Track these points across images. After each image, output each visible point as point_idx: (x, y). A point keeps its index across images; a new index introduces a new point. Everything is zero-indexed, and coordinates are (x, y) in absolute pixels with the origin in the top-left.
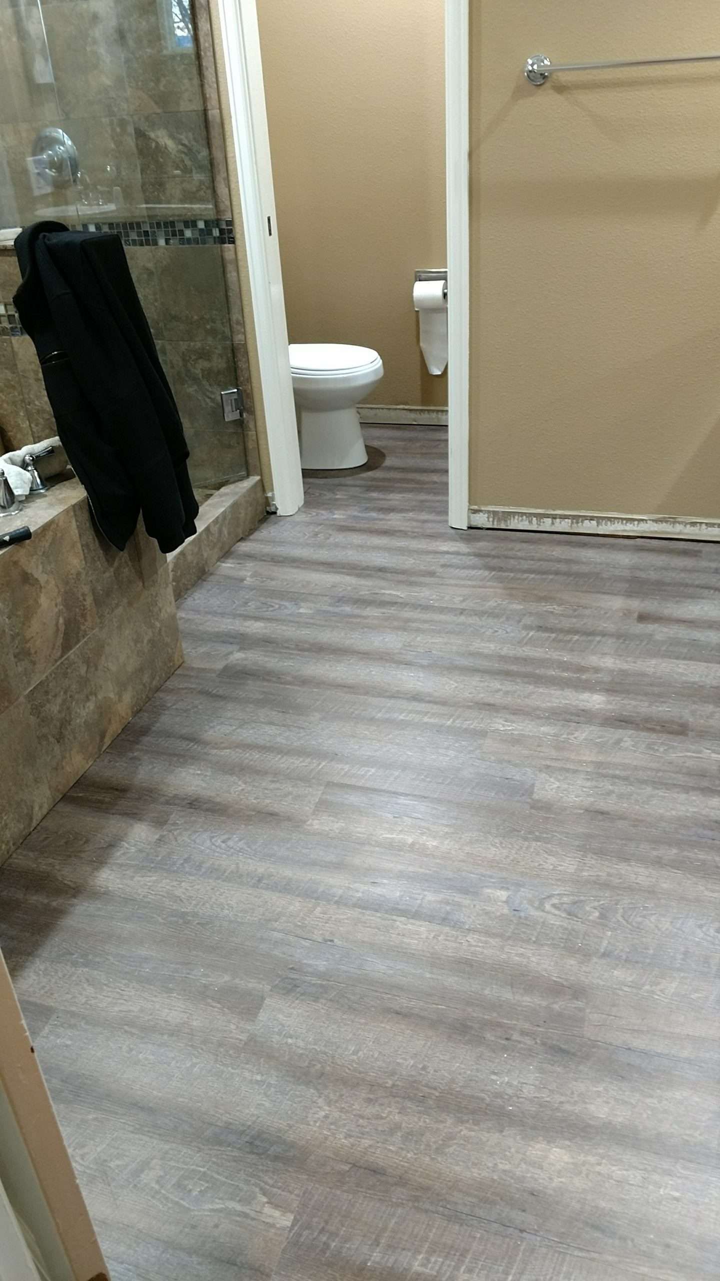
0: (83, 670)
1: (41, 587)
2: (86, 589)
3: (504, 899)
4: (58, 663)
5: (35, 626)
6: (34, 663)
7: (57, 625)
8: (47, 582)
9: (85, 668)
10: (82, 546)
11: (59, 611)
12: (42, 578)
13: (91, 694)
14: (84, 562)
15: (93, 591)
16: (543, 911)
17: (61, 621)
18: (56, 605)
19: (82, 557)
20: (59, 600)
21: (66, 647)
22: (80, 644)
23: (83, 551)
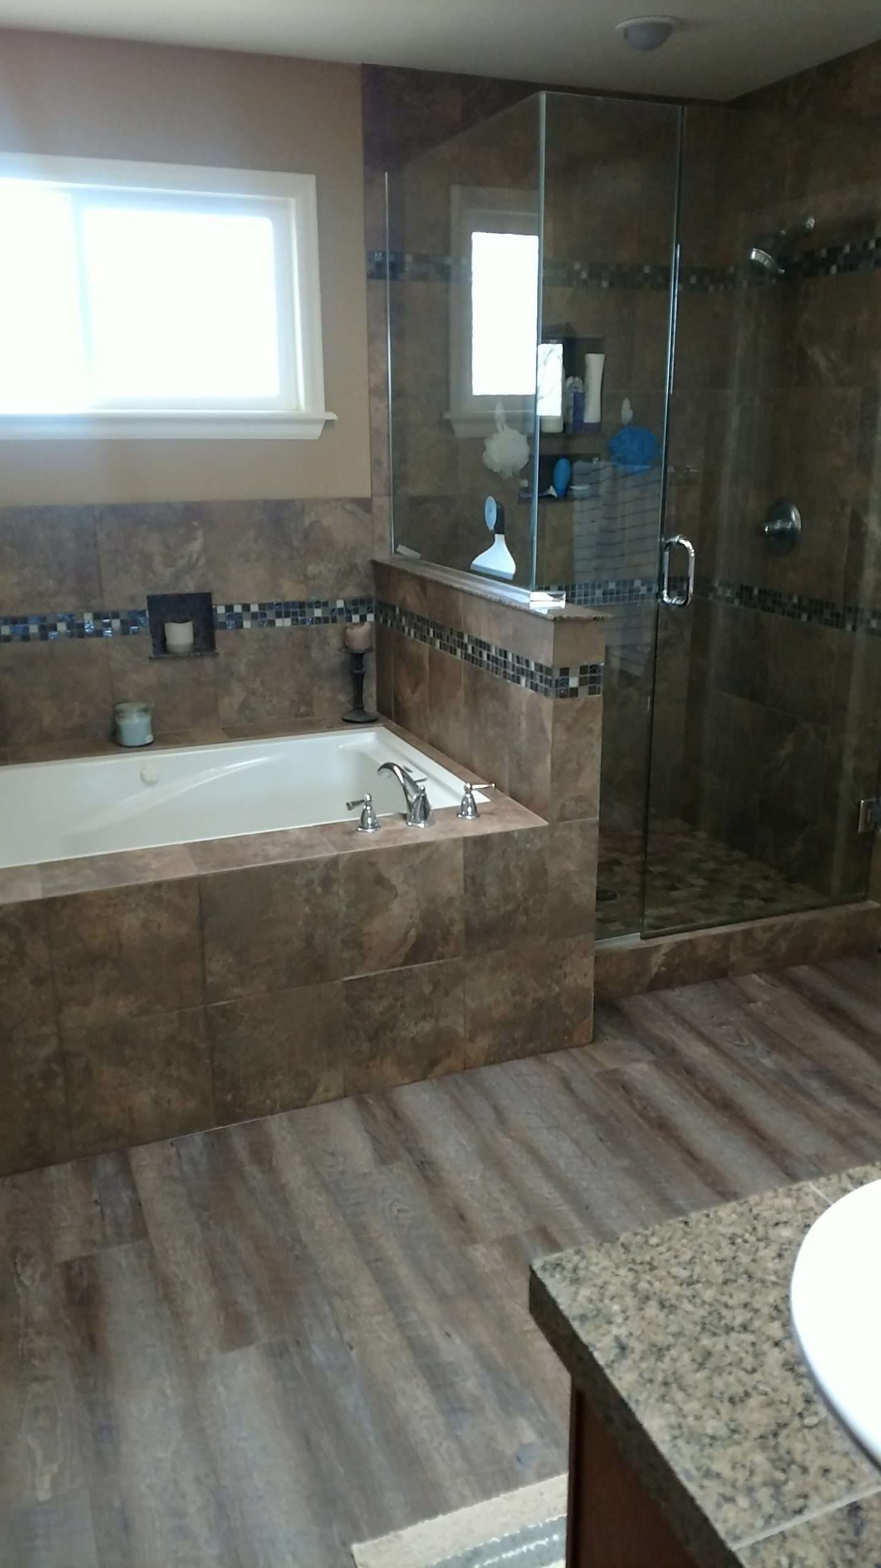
0: (427, 989)
1: (396, 895)
2: (457, 916)
4: (396, 969)
5: (377, 925)
6: (364, 957)
7: (407, 934)
8: (406, 892)
9: (431, 988)
10: (465, 876)
11: (414, 923)
12: (401, 888)
13: (431, 1016)
14: (462, 892)
15: (467, 921)
17: (413, 933)
18: (411, 917)
19: (462, 886)
20: (417, 914)
21: (412, 957)
22: (432, 963)
23: (465, 881)
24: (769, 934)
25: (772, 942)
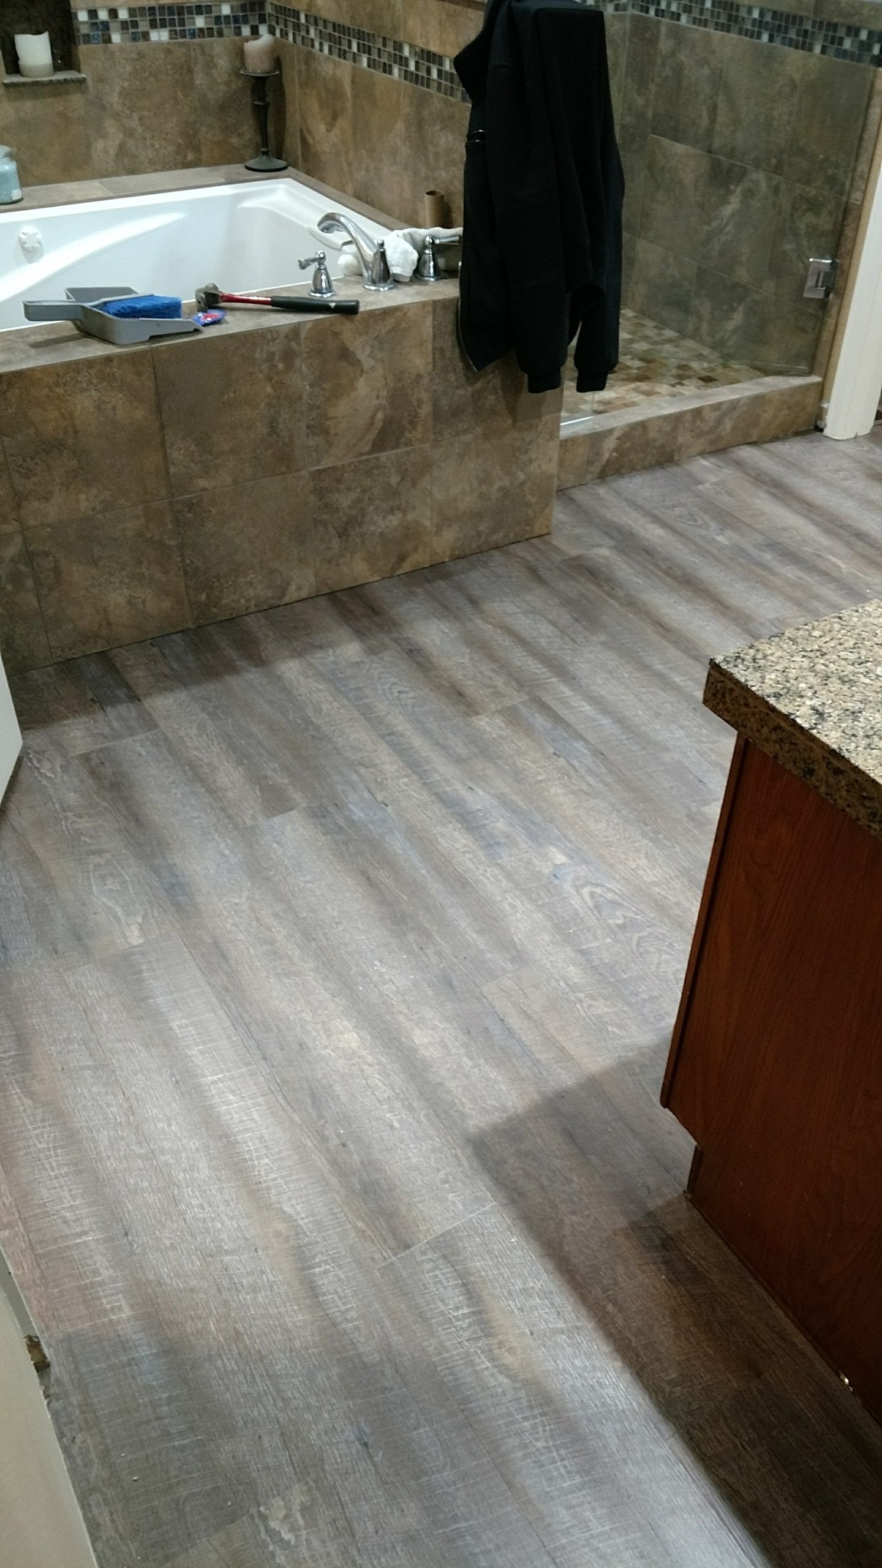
0: (395, 480)
1: (362, 371)
2: (425, 396)
3: (558, 863)
4: (363, 458)
5: (341, 408)
6: (331, 444)
7: (373, 417)
8: (372, 368)
9: (398, 479)
10: (434, 349)
11: (380, 405)
12: (367, 363)
13: (399, 508)
14: (431, 367)
15: (435, 403)
16: (577, 891)
17: (380, 416)
18: (378, 397)
19: (430, 360)
20: (384, 393)
21: (379, 445)
22: (399, 451)
23: (434, 354)
24: (717, 413)
25: (719, 421)
